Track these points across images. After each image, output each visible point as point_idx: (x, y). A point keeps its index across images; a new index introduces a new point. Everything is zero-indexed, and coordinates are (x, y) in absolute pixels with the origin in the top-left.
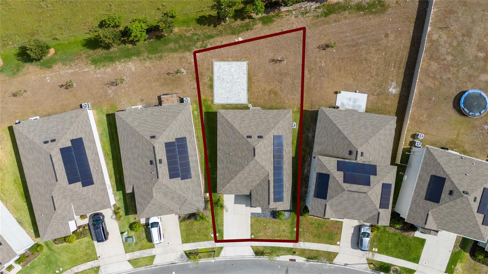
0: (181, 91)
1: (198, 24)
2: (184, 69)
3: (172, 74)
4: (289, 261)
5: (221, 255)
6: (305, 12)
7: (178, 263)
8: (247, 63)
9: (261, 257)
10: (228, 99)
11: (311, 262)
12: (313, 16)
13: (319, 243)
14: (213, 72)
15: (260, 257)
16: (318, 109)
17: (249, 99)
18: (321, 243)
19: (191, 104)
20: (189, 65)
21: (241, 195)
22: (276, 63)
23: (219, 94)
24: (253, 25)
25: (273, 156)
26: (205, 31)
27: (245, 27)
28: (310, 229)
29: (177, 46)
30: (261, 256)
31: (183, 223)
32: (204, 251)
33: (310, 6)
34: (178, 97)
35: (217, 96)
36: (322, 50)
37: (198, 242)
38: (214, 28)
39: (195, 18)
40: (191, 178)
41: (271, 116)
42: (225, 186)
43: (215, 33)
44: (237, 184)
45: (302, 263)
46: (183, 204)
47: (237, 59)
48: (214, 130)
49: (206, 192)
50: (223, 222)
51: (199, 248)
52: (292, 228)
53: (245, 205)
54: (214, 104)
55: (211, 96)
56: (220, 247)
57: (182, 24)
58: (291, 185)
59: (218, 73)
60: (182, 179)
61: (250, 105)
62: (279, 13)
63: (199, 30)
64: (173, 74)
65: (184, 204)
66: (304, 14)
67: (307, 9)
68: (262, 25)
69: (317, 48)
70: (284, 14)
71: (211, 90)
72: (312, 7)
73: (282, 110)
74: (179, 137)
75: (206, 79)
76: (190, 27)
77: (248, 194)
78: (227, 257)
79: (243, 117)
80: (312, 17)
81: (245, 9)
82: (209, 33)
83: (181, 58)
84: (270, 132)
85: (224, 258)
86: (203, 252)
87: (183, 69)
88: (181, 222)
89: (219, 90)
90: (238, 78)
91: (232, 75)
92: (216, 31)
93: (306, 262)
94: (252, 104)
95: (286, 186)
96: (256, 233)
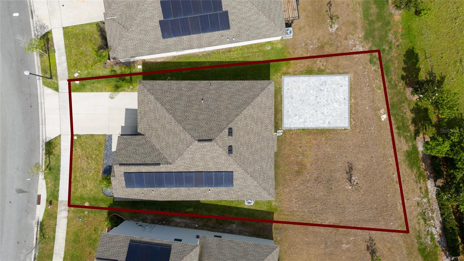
0: (302, 25)
1: (406, 52)
2: (337, 29)
3: (330, 9)
4: (38, 194)
5: (46, 88)
6: (426, 218)
7: (33, 22)
8: (346, 128)
9: (44, 152)
10: (290, 98)
11: (36, 229)
12: (420, 230)
13: (66, 241)
14: (332, 74)
15: (43, 150)
16: (274, 239)
17: (290, 130)
18: (66, 244)
19: (282, 40)
20: (344, 36)
21: (137, 118)
22: (347, 173)
23: (297, 84)
24: (405, 137)
25: (199, 170)
26: (396, 62)
27: (403, 124)
28: (87, 226)
29: (374, 18)
30: (46, 150)
31: (95, 29)
32: (51, 61)
33: (435, 225)
34: (293, 19)
35: (295, 82)
36: (368, 245)
37: (66, 53)
38: (400, 76)
39: (415, 47)
40: (164, 37)
41: (264, 167)
42: (150, 93)
43: (393, 78)
44: (154, 112)
45: (35, 214)
46: (120, 24)
47: (353, 112)
48: (241, 77)
49: (145, 64)
50: (98, 92)
51: (56, 54)
52: (89, 199)
53: (124, 125)
54: (283, 76)
55: (295, 71)
56: (58, 86)
57: (406, 26)
58: (153, 199)
59: (331, 83)
60: (160, 21)
61: (280, 133)
62: (424, 177)
63: (397, 53)
64: (330, 11)
65: (121, 27)
66: (423, 216)
67: (430, 220)
68: (405, 150)
69: (370, 237)
70: (422, 185)
71: (304, 71)
72: (433, 228)
73: (274, 184)
74: (231, 17)
75: (321, 64)
76: (401, 39)
77: (138, 131)
78: (42, 98)
79: (262, 123)
80: (419, 228)
81: (429, 125)
82: (392, 68)
83: (354, 23)
84: (238, 166)
85: (42, 93)
86: (49, 60)
87: (336, 26)
88: (96, 24)
89: (304, 85)
90: (322, 113)
91: (328, 104)
92: (395, 78)
93: (36, 221)
94: (282, 135)
95: (151, 192)
96: (81, 142)
